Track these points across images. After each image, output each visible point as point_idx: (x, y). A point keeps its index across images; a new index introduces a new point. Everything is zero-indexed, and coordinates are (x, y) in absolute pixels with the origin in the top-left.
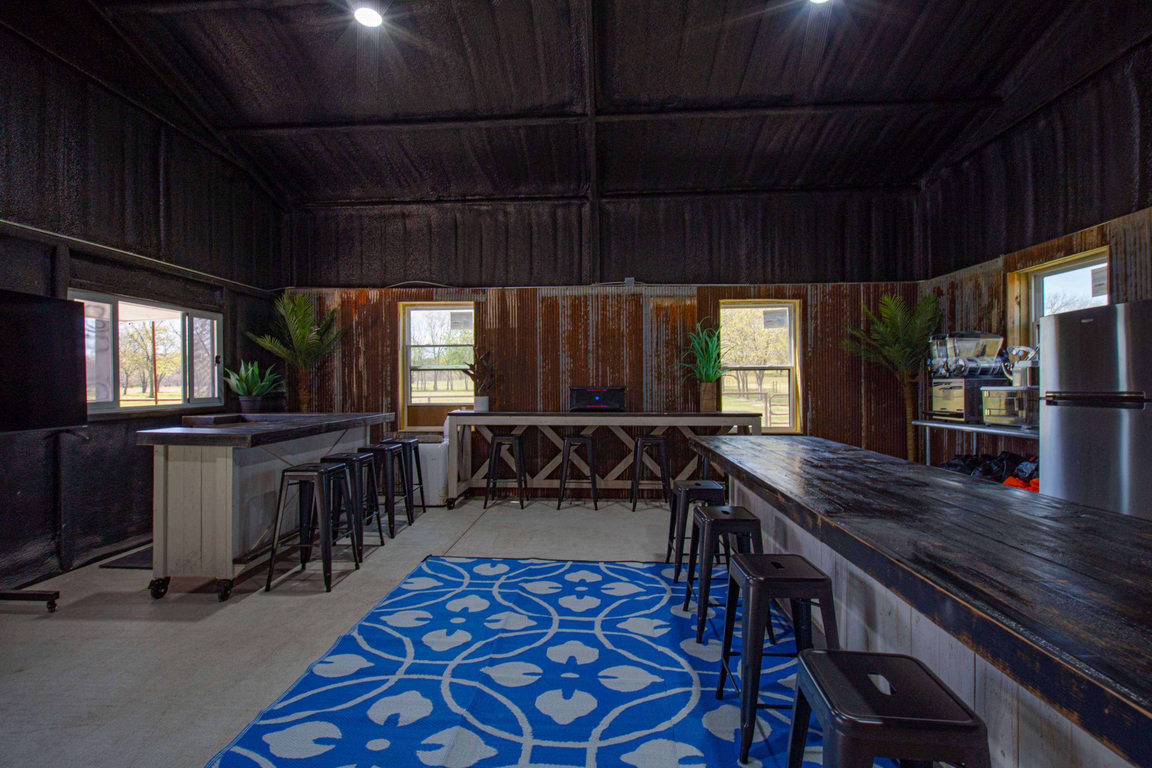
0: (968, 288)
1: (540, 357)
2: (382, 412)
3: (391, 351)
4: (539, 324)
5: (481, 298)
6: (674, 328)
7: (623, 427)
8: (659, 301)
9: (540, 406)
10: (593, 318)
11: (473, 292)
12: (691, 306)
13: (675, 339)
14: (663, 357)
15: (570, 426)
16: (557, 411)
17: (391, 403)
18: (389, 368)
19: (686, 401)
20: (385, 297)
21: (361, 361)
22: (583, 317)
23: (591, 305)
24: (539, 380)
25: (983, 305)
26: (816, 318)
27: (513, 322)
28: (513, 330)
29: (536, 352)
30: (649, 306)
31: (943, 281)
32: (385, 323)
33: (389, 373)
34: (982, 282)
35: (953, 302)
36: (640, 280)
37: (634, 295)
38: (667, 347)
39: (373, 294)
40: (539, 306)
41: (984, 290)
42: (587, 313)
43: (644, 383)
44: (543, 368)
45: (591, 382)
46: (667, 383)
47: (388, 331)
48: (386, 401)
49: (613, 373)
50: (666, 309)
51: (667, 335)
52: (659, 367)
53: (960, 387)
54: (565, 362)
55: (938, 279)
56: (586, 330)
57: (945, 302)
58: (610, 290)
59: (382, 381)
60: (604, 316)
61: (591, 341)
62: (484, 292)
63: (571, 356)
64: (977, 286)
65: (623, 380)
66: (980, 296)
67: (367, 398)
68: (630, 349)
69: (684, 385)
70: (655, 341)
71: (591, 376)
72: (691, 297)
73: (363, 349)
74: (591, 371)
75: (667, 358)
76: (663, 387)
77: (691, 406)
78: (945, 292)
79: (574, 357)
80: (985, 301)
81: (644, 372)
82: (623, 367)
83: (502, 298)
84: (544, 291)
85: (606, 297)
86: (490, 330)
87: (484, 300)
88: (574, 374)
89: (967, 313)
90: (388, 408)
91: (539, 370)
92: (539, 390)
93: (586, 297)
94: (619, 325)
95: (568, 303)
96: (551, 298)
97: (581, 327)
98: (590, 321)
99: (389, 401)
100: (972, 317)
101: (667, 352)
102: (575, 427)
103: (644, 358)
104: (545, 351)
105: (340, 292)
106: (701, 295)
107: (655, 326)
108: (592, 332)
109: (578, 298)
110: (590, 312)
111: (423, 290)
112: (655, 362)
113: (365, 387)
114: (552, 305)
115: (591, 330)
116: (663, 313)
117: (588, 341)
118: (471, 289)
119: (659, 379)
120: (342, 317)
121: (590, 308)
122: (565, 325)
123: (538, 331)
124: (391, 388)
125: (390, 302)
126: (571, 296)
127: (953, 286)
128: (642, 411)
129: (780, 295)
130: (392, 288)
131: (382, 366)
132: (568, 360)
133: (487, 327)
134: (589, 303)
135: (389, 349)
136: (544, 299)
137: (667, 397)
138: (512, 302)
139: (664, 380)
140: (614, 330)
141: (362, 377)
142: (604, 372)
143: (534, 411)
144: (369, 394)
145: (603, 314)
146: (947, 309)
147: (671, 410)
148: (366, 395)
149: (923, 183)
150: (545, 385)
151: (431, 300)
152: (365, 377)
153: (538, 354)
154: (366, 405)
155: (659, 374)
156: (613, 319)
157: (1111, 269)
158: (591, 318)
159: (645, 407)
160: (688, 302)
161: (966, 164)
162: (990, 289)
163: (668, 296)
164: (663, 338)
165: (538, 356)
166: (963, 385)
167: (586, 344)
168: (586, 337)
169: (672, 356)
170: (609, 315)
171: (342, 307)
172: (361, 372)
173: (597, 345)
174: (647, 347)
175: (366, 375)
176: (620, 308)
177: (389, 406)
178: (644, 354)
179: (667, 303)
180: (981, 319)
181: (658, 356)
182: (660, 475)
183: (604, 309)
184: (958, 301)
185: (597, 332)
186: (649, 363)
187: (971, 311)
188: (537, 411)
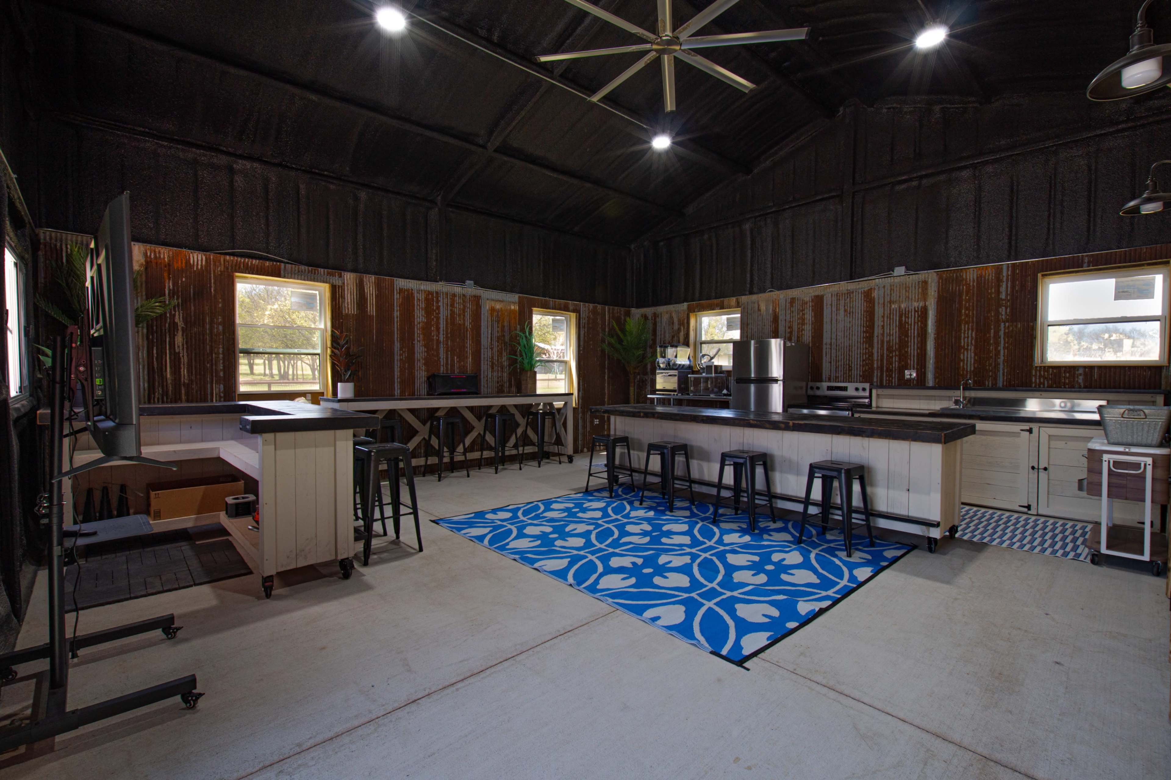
0: (665, 318)
1: (397, 345)
2: (212, 401)
3: (224, 330)
4: (396, 314)
5: (338, 282)
6: (503, 327)
7: (468, 408)
8: (493, 304)
9: (397, 392)
10: (444, 313)
11: (328, 273)
12: (514, 310)
13: (504, 336)
14: (495, 349)
15: (424, 409)
16: (413, 396)
17: (225, 392)
18: (221, 350)
19: (510, 386)
20: (215, 265)
21: (179, 339)
22: (435, 311)
23: (442, 301)
24: (396, 366)
25: (675, 328)
26: (585, 328)
27: (372, 309)
28: (371, 317)
29: (394, 341)
30: (486, 307)
31: (649, 311)
32: (215, 295)
33: (221, 356)
34: (674, 316)
35: (655, 324)
36: (479, 283)
37: (475, 296)
38: (498, 342)
39: (197, 258)
40: (396, 296)
41: (676, 320)
42: (438, 308)
43: (482, 371)
44: (400, 355)
45: (442, 369)
46: (498, 371)
47: (220, 305)
48: (218, 389)
49: (459, 362)
50: (498, 311)
51: (498, 332)
52: (492, 357)
53: (675, 375)
54: (420, 351)
55: (645, 309)
56: (438, 323)
57: (650, 325)
58: (457, 289)
59: (212, 365)
60: (453, 312)
61: (441, 332)
62: (340, 276)
63: (425, 346)
64: (671, 318)
65: (467, 367)
66: (673, 323)
67: (188, 386)
68: (472, 342)
69: (510, 374)
70: (490, 337)
71: (442, 364)
72: (514, 303)
73: (181, 324)
74: (441, 360)
75: (498, 351)
76: (495, 374)
77: (514, 389)
78: (650, 318)
79: (428, 346)
80: (676, 327)
81: (482, 362)
82: (467, 357)
83: (361, 286)
84: (401, 283)
85: (454, 295)
86: (347, 315)
87: (340, 284)
88: (427, 363)
89: (665, 332)
90: (220, 397)
91: (397, 357)
92: (396, 377)
93: (437, 293)
94: (464, 320)
95: (422, 297)
96: (408, 290)
97: (433, 319)
98: (441, 315)
99: (222, 389)
100: (667, 335)
101: (498, 346)
102: (428, 409)
103: (482, 351)
104: (402, 340)
105: (142, 249)
106: (521, 303)
107: (490, 323)
108: (442, 325)
109: (430, 293)
110: (441, 308)
111: (267, 263)
112: (490, 354)
113: (184, 372)
114: (408, 297)
115: (442, 323)
116: (495, 314)
117: (439, 333)
118: (326, 270)
119: (493, 368)
120: (146, 282)
121: (441, 304)
122: (419, 316)
123: (396, 320)
124: (224, 374)
125: (221, 271)
126: (425, 291)
127: (655, 315)
128: (480, 394)
129: (566, 309)
130: (226, 254)
131: (211, 346)
132: (423, 349)
133: (345, 311)
134: (441, 299)
135: (221, 328)
136: (401, 291)
137: (498, 382)
138: (370, 290)
139: (496, 368)
140: (460, 324)
141: (179, 359)
142: (453, 360)
143: (392, 396)
144: (191, 381)
145: (451, 310)
146: (651, 328)
147: (500, 392)
148: (186, 381)
149: (633, 246)
150: (402, 371)
151: (279, 276)
152: (185, 360)
153: (396, 342)
154: (187, 394)
155: (493, 363)
156: (459, 315)
157: (742, 317)
158: (441, 313)
159: (482, 391)
160: (513, 307)
161: (662, 244)
162: (679, 320)
163: (500, 301)
164: (496, 334)
165: (396, 344)
166: (677, 374)
167: (438, 336)
168: (438, 329)
169: (502, 348)
170: (456, 311)
171: (146, 269)
172: (179, 353)
173: (447, 337)
174: (485, 341)
175: (185, 357)
176: (464, 306)
177: (222, 395)
178: (482, 347)
179: (498, 306)
180: (673, 337)
181: (492, 349)
182: (493, 445)
183: (452, 305)
184: (658, 324)
185: (447, 324)
186: (486, 354)
187: (667, 332)
188: (394, 396)
